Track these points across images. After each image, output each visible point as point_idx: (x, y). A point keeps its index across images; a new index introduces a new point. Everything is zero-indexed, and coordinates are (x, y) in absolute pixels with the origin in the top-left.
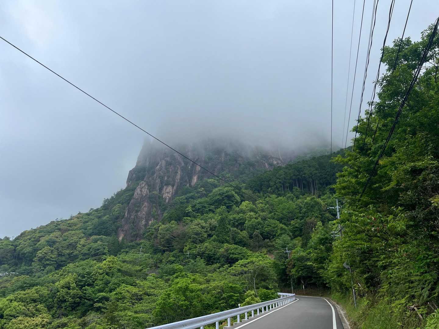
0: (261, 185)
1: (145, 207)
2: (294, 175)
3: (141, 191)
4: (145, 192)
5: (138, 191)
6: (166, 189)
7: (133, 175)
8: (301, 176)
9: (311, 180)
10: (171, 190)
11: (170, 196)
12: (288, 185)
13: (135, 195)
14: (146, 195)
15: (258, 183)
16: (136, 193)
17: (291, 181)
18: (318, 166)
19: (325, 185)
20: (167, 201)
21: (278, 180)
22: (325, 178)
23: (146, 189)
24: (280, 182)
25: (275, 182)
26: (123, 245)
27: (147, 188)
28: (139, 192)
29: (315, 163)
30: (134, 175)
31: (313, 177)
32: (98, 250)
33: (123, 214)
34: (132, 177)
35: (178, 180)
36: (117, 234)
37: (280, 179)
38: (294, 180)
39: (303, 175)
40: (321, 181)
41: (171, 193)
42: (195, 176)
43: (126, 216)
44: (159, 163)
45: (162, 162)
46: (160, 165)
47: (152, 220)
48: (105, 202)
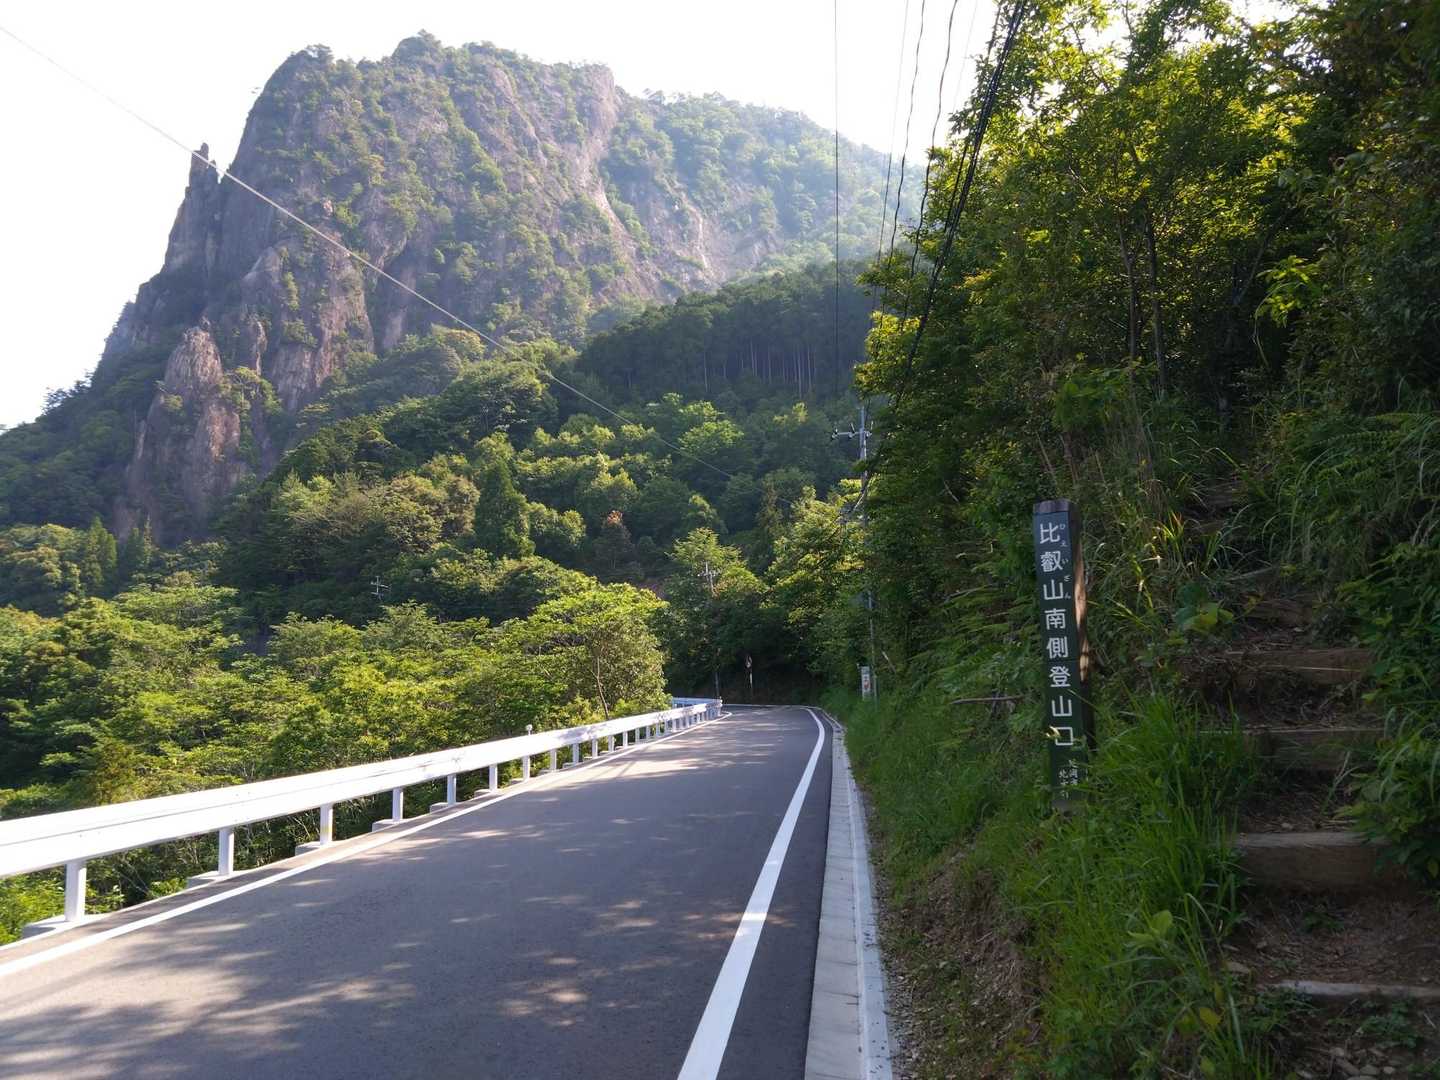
0: (634, 357)
1: (210, 422)
2: (746, 326)
3: (191, 363)
4: (208, 370)
5: (179, 361)
6: (287, 359)
7: (154, 302)
10: (307, 365)
11: (303, 386)
13: (166, 377)
14: (212, 381)
15: (625, 348)
16: (171, 372)
20: (293, 403)
23: (210, 359)
27: (215, 355)
28: (184, 369)
32: (42, 572)
33: (129, 447)
35: (331, 329)
36: (110, 520)
40: (830, 348)
41: (305, 374)
42: (396, 315)
43: (140, 454)
44: (255, 261)
45: (266, 255)
46: (258, 269)
47: (242, 471)
48: (53, 402)
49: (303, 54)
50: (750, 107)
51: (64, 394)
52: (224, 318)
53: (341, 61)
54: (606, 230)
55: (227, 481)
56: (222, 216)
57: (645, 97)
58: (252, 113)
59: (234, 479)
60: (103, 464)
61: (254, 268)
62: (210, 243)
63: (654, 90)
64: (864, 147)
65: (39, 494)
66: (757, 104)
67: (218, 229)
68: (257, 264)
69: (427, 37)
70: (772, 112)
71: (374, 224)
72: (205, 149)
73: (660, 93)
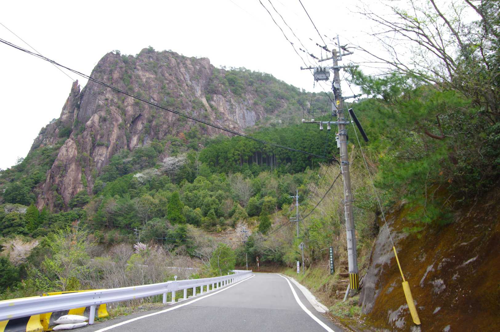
0: (218, 156)
1: (72, 170)
2: (255, 148)
3: (67, 151)
4: (72, 153)
5: (63, 150)
6: (99, 150)
7: (55, 130)
8: (262, 149)
9: (271, 154)
10: (105, 152)
11: (103, 159)
12: (247, 157)
13: (59, 155)
14: (74, 157)
15: (215, 153)
16: (60, 154)
17: (251, 154)
18: (279, 140)
19: (285, 161)
20: (99, 165)
21: (237, 152)
22: (286, 153)
23: (74, 150)
24: (239, 155)
25: (234, 154)
26: (45, 216)
27: (75, 148)
28: (65, 153)
29: (277, 136)
30: (57, 129)
31: (274, 151)
32: (13, 220)
33: (45, 178)
34: (54, 132)
35: (113, 140)
36: (36, 202)
37: (238, 151)
38: (254, 153)
39: (264, 149)
40: (282, 156)
41: (104, 155)
42: (135, 136)
43: (48, 181)
44: (90, 118)
45: (94, 116)
46: (91, 121)
47: (81, 187)
48: (19, 162)
49: (111, 53)
50: (254, 72)
51: (23, 159)
52: (79, 136)
53: (123, 55)
54: (206, 110)
55: (76, 191)
56: (80, 103)
57: (220, 68)
58: (93, 71)
59: (78, 190)
60: (36, 184)
61: (90, 120)
62: (76, 111)
63: (223, 66)
64: (291, 85)
65: (14, 193)
66: (257, 71)
67: (79, 107)
68: (91, 119)
69: (151, 48)
70: (261, 74)
71: (130, 106)
72: (77, 81)
73: (225, 67)
